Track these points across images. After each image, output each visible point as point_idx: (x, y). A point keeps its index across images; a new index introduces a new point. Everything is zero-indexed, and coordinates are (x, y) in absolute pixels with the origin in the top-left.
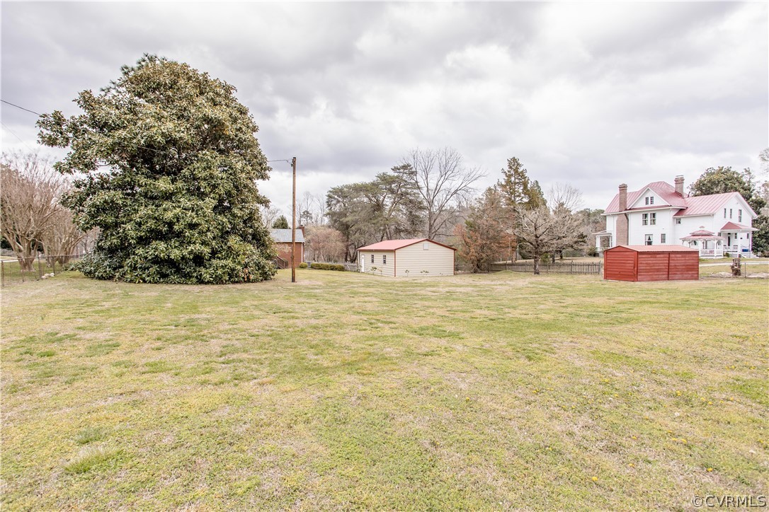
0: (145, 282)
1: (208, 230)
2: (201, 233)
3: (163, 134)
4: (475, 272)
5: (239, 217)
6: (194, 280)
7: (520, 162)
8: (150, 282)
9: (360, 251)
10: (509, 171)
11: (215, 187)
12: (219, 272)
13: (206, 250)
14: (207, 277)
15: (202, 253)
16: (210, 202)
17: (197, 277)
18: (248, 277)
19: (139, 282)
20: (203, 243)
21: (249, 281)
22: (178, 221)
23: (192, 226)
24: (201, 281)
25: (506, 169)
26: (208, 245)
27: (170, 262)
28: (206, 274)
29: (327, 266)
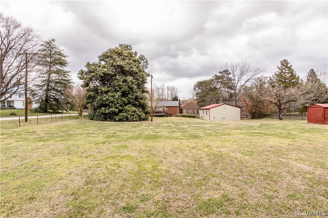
0: (100, 120)
1: (117, 103)
2: (115, 104)
3: (103, 73)
4: (252, 118)
5: (131, 98)
6: (114, 120)
7: (288, 62)
8: (101, 121)
9: (200, 109)
10: (281, 67)
11: (120, 88)
12: (121, 117)
13: (117, 110)
14: (117, 119)
15: (115, 111)
16: (119, 94)
17: (114, 119)
18: (133, 119)
19: (98, 121)
20: (116, 108)
21: (133, 121)
22: (108, 101)
23: (112, 102)
24: (115, 121)
25: (280, 66)
26: (118, 108)
27: (105, 114)
28: (117, 118)
29: (188, 116)
